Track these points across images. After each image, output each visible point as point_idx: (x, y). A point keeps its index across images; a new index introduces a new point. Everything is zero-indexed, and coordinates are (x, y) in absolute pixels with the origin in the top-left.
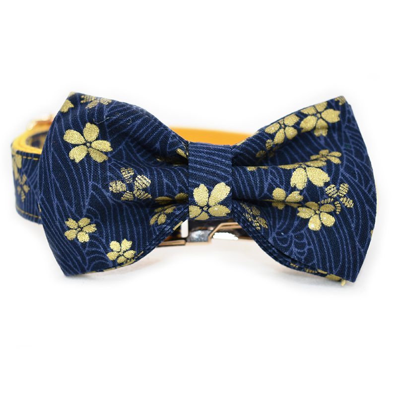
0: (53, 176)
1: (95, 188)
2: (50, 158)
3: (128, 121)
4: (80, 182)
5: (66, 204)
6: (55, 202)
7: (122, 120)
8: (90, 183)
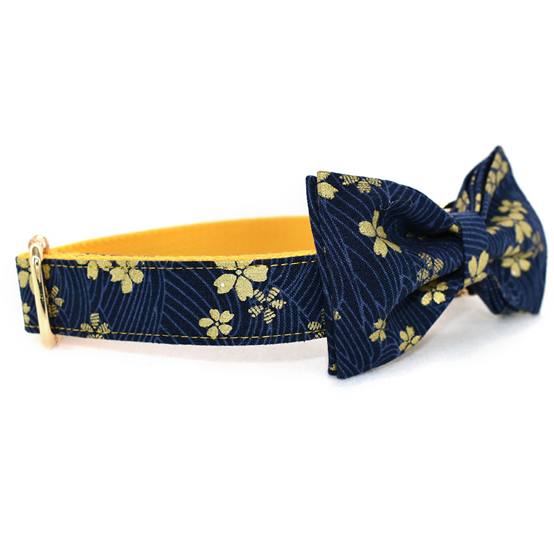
0: (356, 277)
1: (406, 281)
2: (346, 255)
3: (409, 203)
4: (391, 278)
5: (377, 304)
6: (362, 304)
7: (403, 202)
8: (401, 277)
